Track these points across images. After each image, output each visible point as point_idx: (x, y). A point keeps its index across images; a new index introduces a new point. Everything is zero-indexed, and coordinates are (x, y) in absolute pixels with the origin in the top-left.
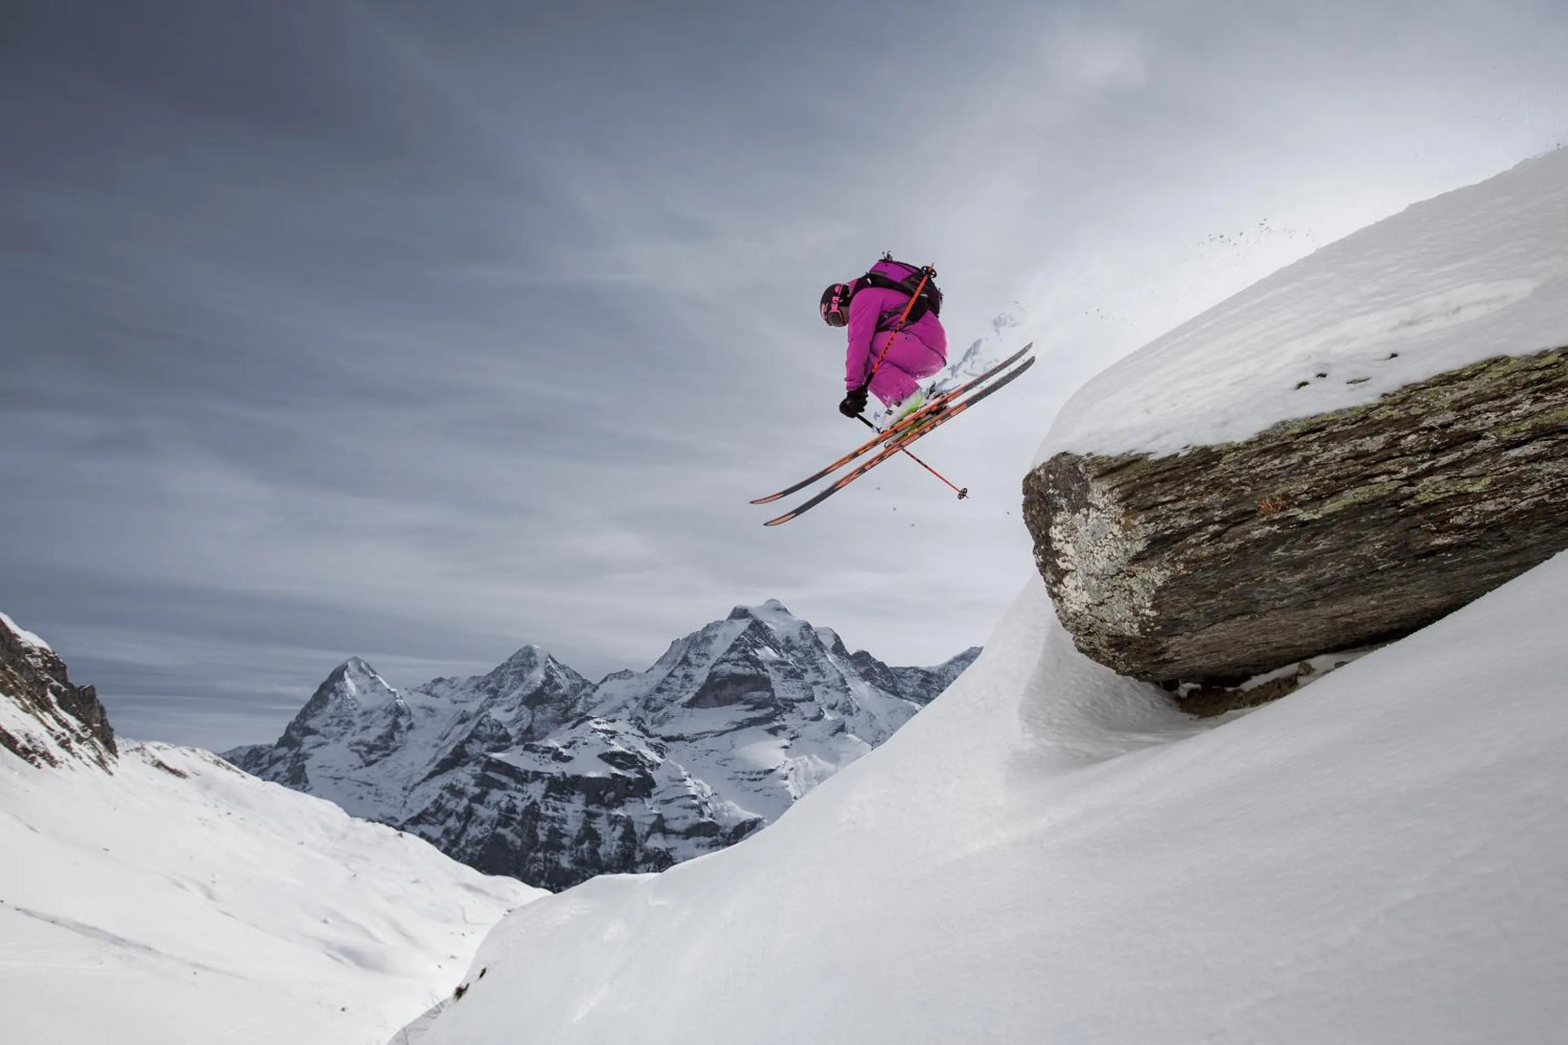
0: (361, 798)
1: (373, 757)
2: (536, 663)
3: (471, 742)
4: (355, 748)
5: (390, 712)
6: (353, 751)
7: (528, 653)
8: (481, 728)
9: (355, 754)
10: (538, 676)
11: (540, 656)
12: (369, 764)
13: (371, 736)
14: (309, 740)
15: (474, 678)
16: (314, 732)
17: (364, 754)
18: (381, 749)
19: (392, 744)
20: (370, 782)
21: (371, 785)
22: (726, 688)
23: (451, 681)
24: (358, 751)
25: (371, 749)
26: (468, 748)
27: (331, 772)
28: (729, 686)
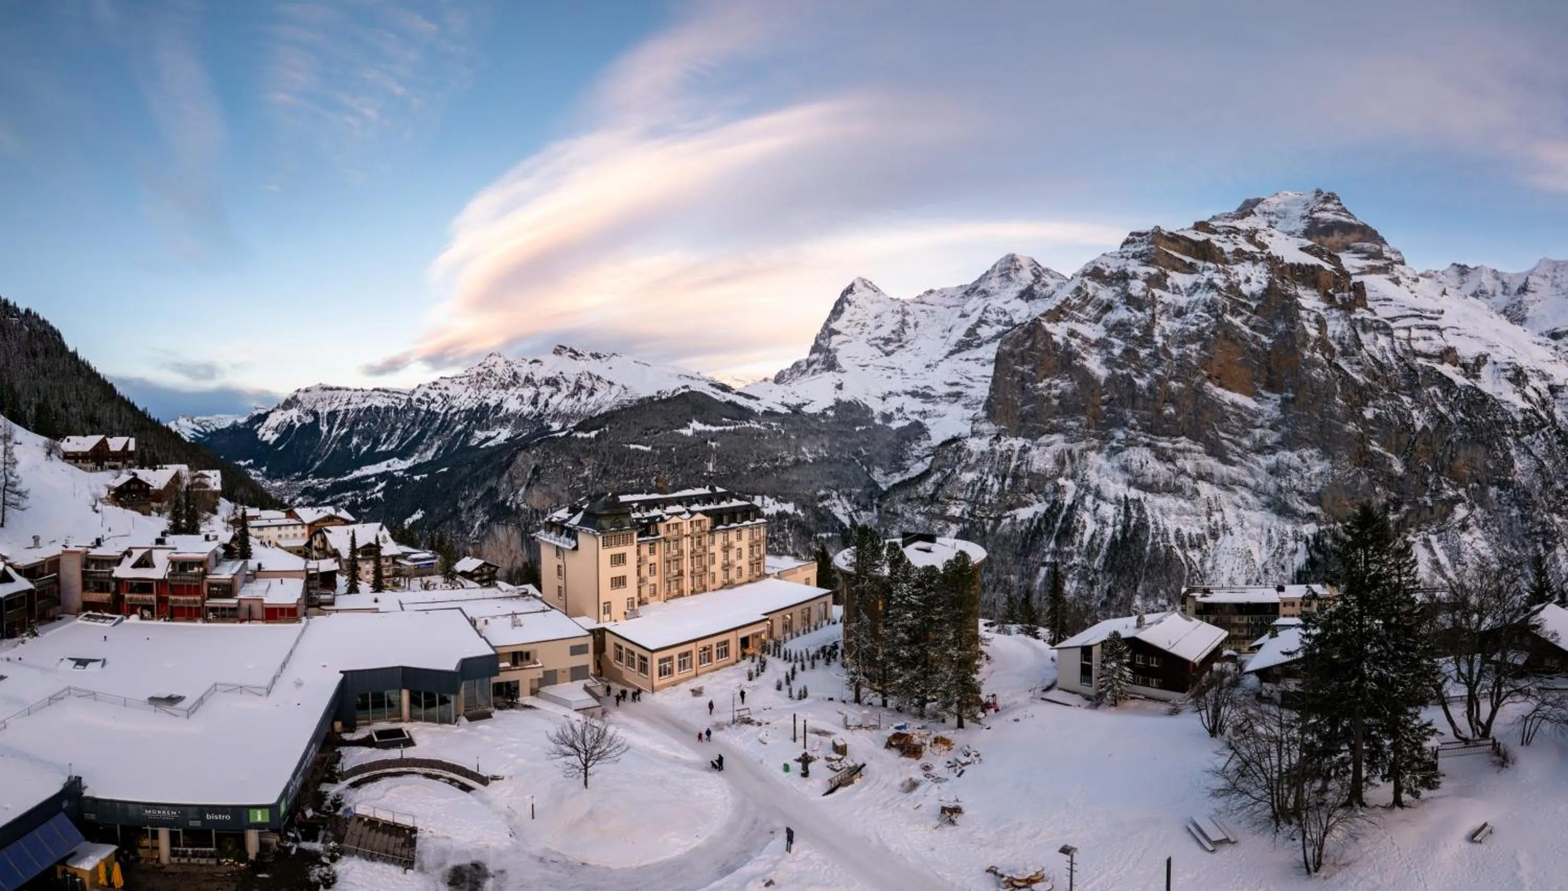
0: (890, 377)
1: (889, 348)
2: (1021, 266)
3: (979, 327)
4: (874, 342)
5: (898, 312)
6: (871, 345)
7: (1012, 259)
8: (987, 314)
9: (874, 348)
10: (1026, 277)
11: (1023, 262)
12: (888, 354)
13: (885, 332)
14: (835, 339)
15: (961, 287)
16: (838, 333)
17: (882, 346)
18: (895, 342)
19: (904, 338)
20: (892, 366)
21: (893, 368)
22: (1332, 235)
23: (941, 292)
24: (877, 345)
25: (887, 341)
26: (979, 331)
27: (858, 361)
28: (1336, 233)
